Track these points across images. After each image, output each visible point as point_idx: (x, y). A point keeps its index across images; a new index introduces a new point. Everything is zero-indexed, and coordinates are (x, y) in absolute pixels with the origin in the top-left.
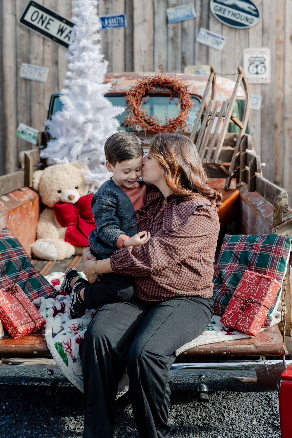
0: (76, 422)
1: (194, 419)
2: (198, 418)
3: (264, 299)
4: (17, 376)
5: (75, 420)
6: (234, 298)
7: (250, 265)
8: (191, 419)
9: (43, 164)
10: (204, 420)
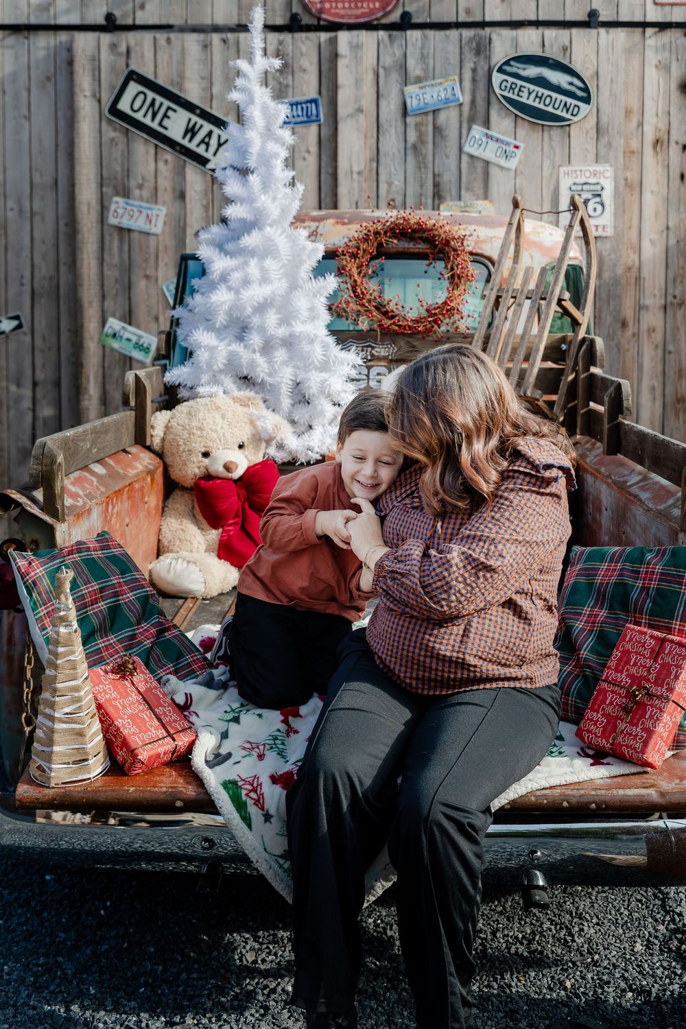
0: (257, 946)
1: (508, 941)
2: (517, 937)
3: (674, 688)
4: (130, 850)
5: (255, 941)
6: (605, 685)
7: (635, 612)
8: (502, 941)
9: (171, 398)
10: (530, 942)
